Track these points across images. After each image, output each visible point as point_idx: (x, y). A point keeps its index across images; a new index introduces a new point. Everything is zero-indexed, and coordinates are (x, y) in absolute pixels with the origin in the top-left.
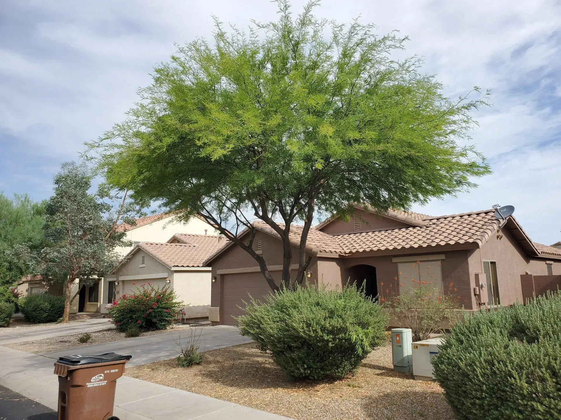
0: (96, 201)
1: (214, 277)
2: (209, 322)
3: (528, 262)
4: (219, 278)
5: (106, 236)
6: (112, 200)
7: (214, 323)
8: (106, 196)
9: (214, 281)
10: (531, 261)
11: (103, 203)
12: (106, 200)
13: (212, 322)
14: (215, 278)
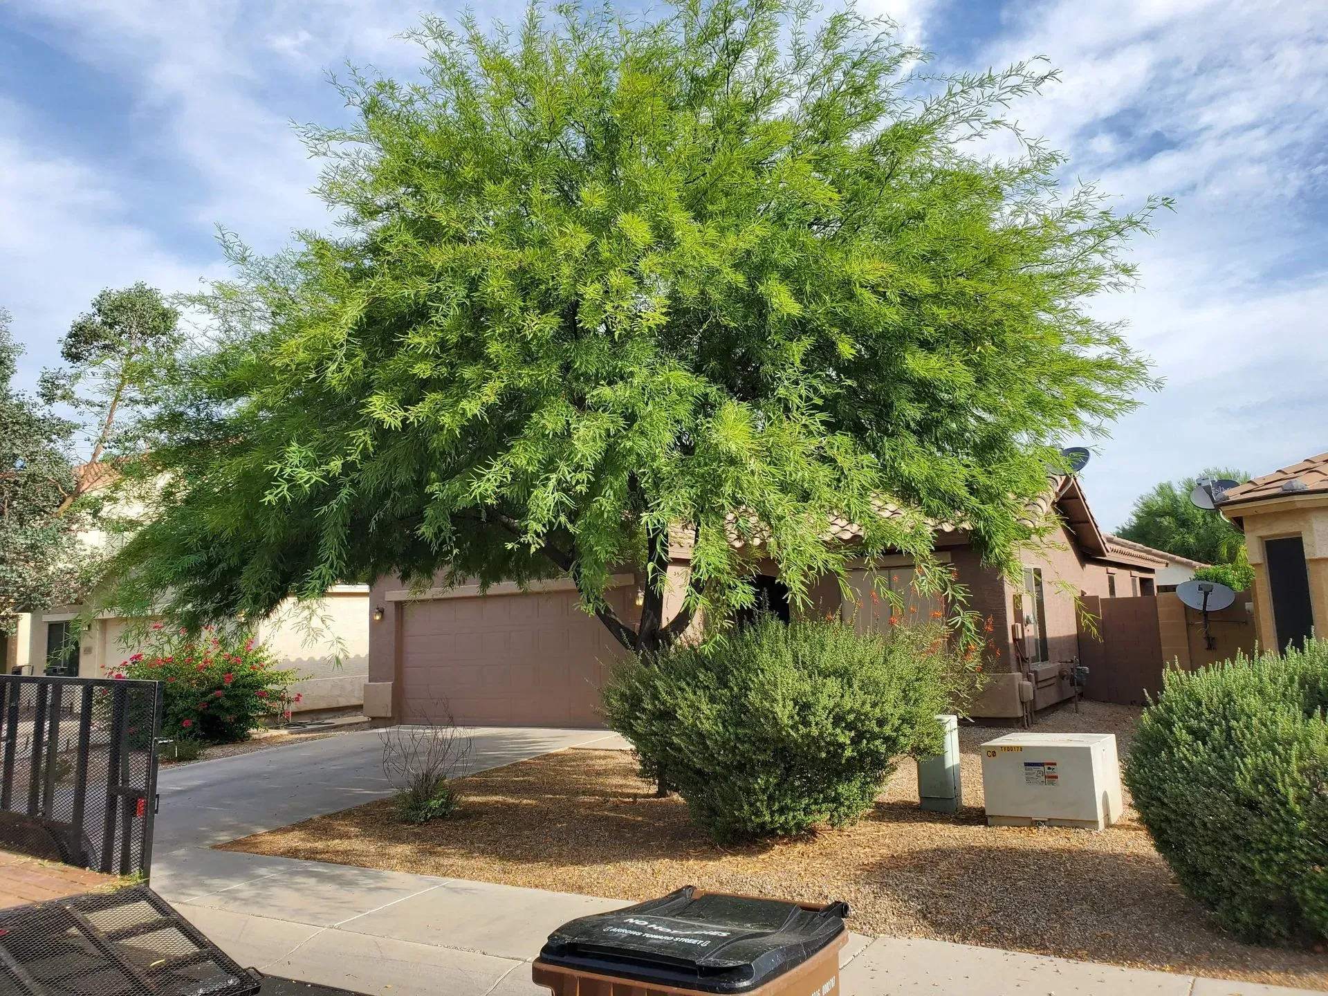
0: (34, 410)
1: (377, 609)
2: (361, 718)
3: (1083, 566)
4: (391, 611)
5: (61, 503)
6: (78, 410)
7: (376, 722)
8: (63, 397)
9: (378, 618)
10: (1087, 565)
11: (48, 416)
12: (61, 410)
13: (373, 718)
14: (381, 612)
